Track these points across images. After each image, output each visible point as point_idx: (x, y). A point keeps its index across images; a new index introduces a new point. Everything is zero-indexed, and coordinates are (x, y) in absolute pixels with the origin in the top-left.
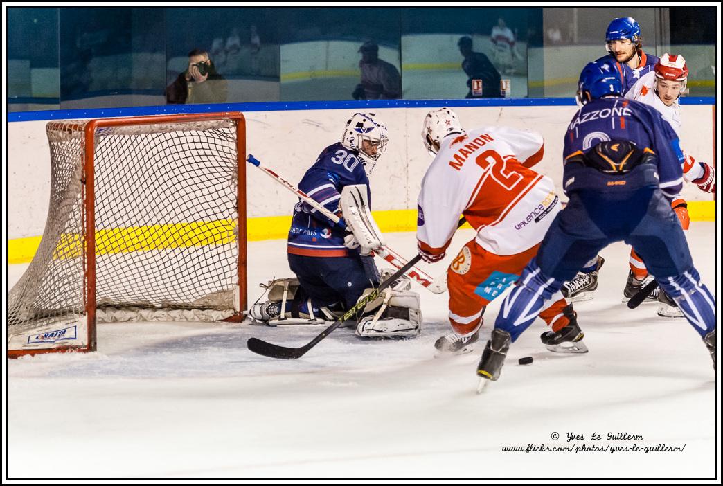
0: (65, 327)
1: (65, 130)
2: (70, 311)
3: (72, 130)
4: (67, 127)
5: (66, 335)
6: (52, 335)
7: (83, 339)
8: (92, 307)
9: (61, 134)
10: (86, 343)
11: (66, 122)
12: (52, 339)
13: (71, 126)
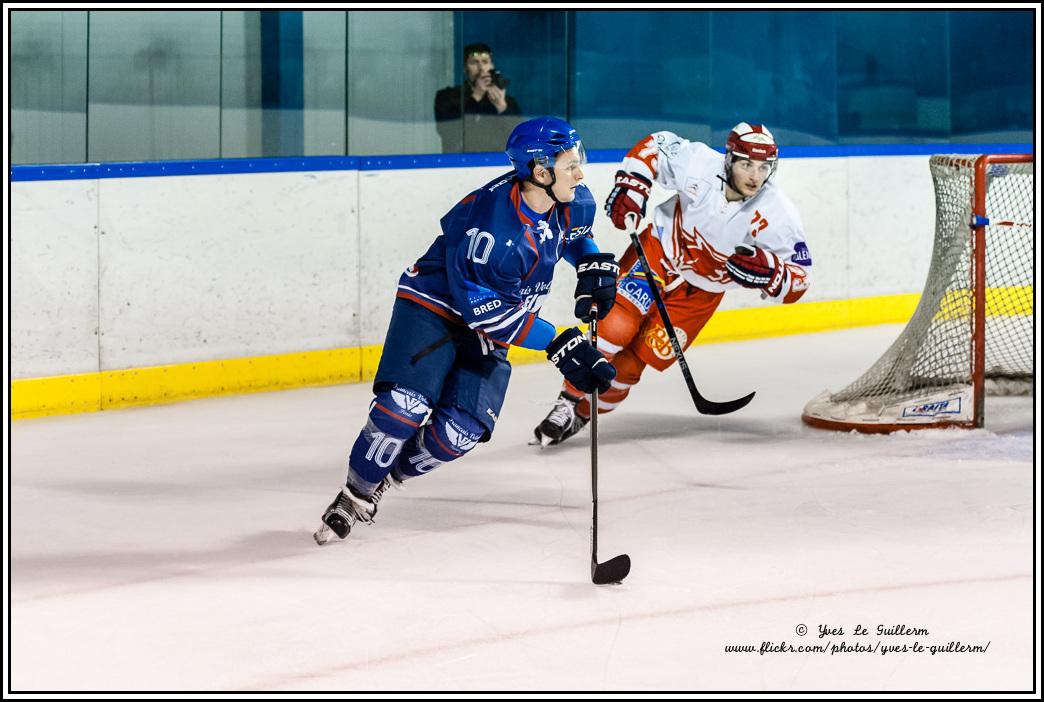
0: (947, 398)
1: (951, 165)
2: (954, 381)
3: (960, 165)
4: (954, 162)
5: (949, 409)
6: (931, 408)
7: (968, 413)
8: (979, 376)
9: (946, 170)
10: (972, 419)
11: (953, 156)
12: (931, 412)
13: (958, 160)
